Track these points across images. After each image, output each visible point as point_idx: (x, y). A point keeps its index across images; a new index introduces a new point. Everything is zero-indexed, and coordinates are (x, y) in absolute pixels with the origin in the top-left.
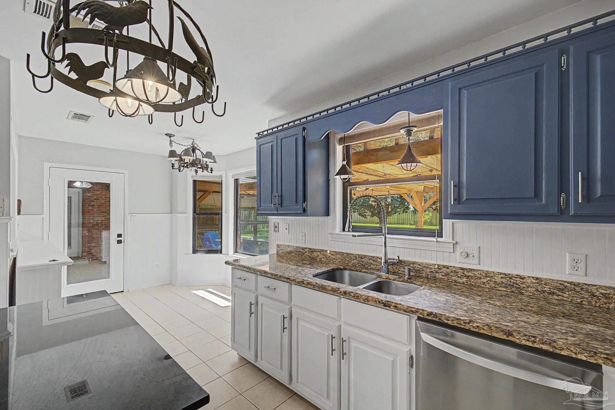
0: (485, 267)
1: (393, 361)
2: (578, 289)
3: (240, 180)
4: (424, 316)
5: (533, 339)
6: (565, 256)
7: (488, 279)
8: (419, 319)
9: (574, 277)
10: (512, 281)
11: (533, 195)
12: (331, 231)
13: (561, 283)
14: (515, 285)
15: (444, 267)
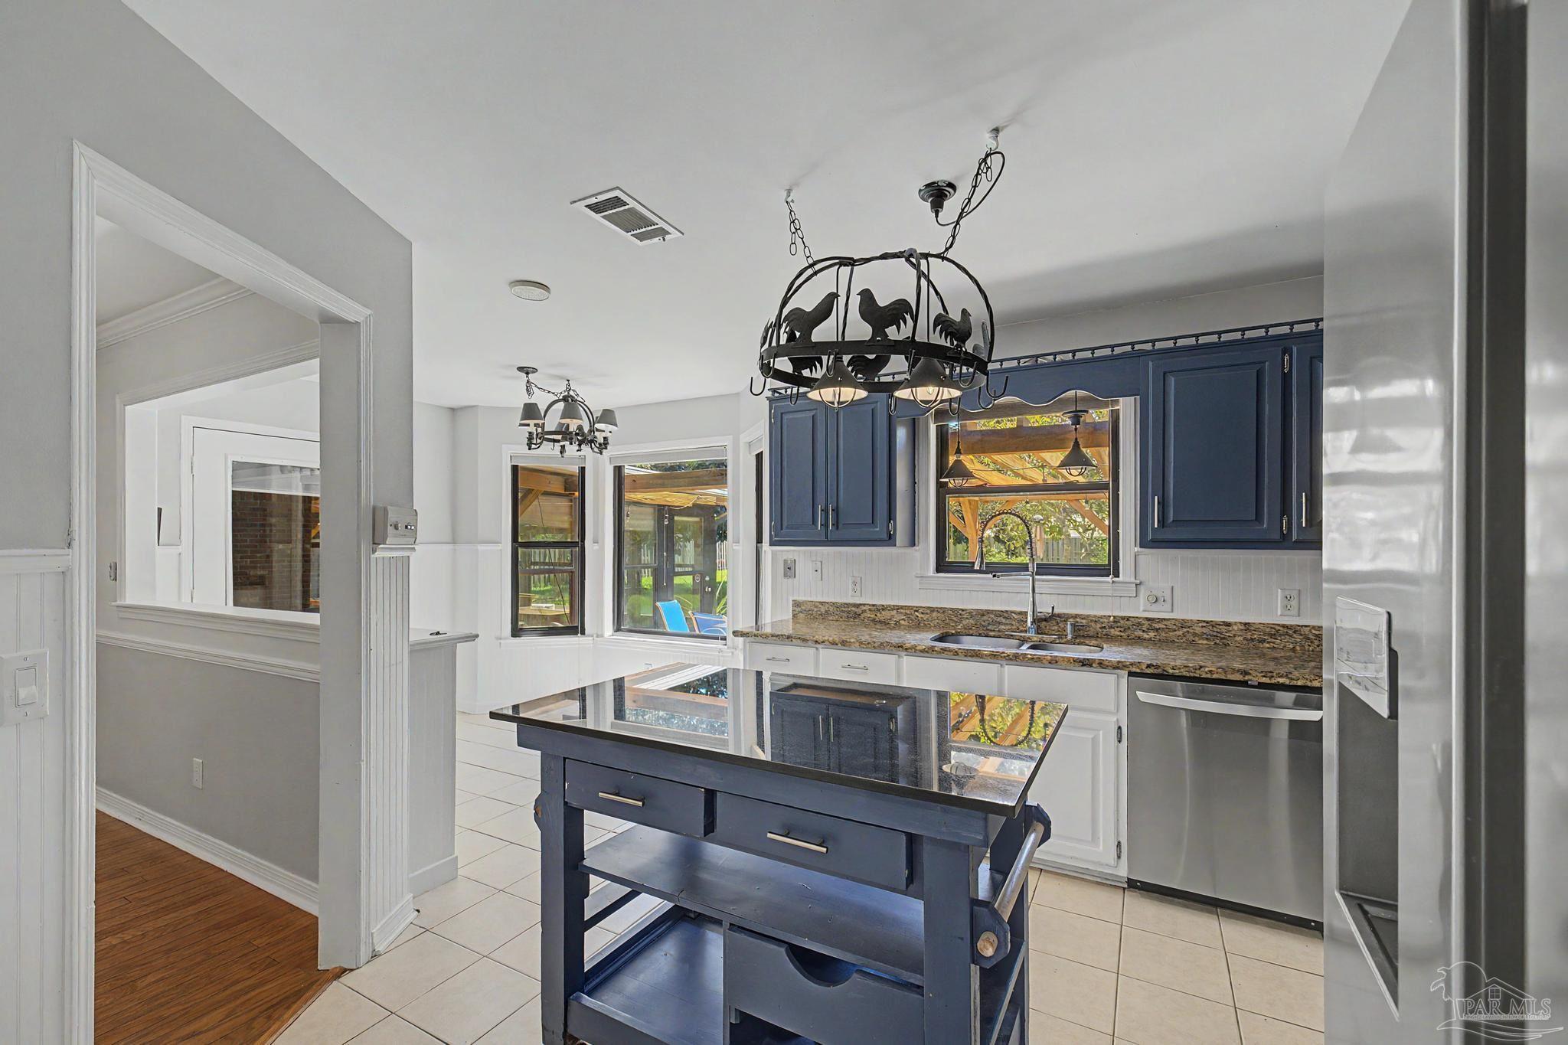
0: (1178, 615)
1: (1093, 739)
2: (1290, 632)
3: (626, 467)
4: (1142, 669)
5: (1270, 674)
6: (1278, 591)
7: (1185, 630)
8: (1131, 674)
9: (1286, 618)
10: (1215, 629)
11: (1254, 518)
12: (919, 572)
13: (1272, 626)
14: (1219, 635)
15: (1123, 618)
